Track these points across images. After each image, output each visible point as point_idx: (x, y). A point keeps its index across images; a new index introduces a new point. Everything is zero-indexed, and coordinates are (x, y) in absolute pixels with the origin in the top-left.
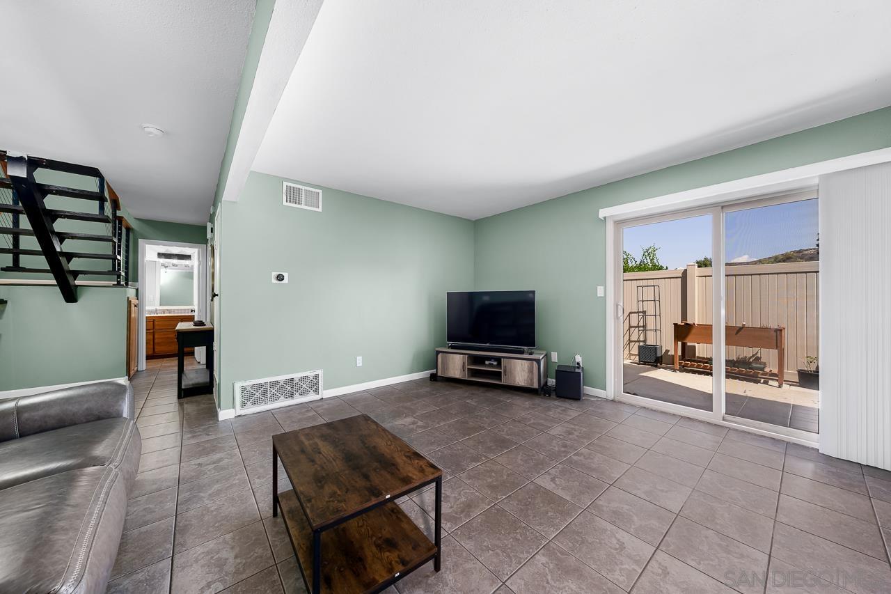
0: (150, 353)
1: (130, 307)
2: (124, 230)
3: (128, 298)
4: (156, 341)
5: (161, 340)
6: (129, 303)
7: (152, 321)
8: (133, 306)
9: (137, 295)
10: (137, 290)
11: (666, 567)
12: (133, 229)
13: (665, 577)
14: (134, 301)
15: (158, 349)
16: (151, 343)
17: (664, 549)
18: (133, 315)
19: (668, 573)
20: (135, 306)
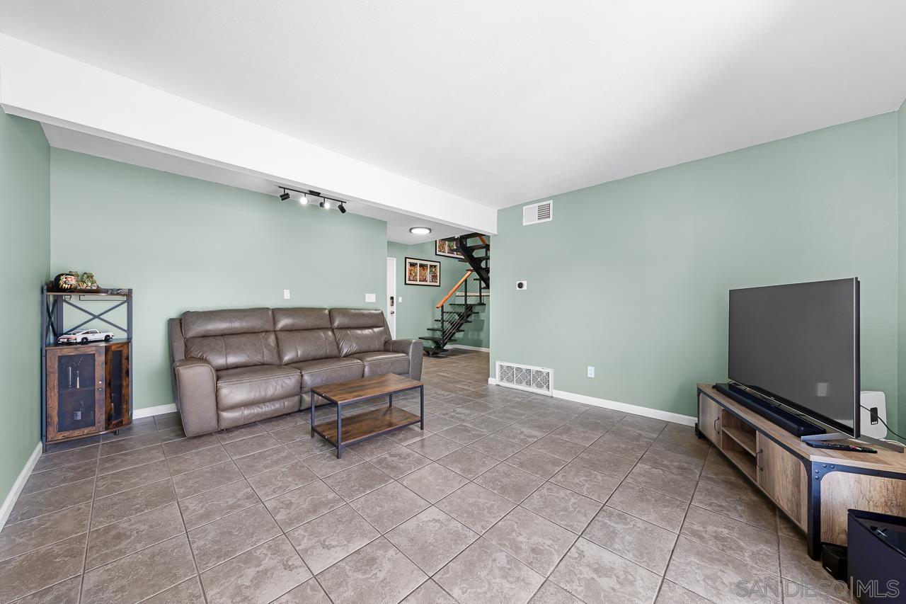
11: (291, 570)
13: (284, 564)
17: (311, 582)
19: (285, 569)
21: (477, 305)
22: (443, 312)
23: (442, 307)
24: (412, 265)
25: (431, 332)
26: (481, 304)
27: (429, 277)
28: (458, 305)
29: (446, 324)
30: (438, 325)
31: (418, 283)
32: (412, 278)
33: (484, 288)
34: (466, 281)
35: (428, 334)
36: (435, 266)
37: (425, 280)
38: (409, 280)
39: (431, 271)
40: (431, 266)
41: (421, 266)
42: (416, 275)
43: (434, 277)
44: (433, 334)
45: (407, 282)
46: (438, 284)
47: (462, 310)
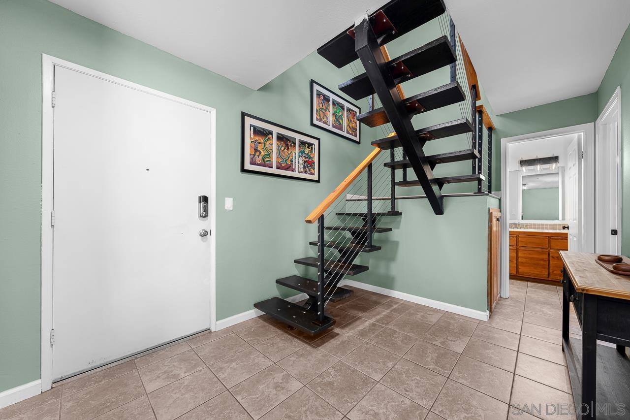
0: (513, 272)
1: (491, 222)
2: (485, 132)
3: (489, 209)
4: (519, 260)
5: (524, 260)
6: (491, 215)
7: (516, 237)
8: (494, 219)
9: (500, 207)
10: (500, 200)
12: (495, 129)
14: (496, 214)
15: (522, 269)
16: (515, 261)
18: (495, 229)
20: (498, 220)
21: (384, 214)
22: (322, 228)
23: (321, 219)
24: (258, 132)
25: (302, 267)
26: (395, 213)
27: (298, 163)
28: (349, 214)
29: (327, 252)
30: (313, 253)
31: (274, 170)
32: (259, 160)
33: (400, 184)
34: (370, 166)
35: (296, 271)
36: (310, 145)
37: (289, 168)
38: (253, 163)
39: (302, 152)
40: (303, 143)
41: (280, 138)
42: (269, 155)
43: (308, 164)
44: (306, 271)
45: (248, 166)
46: (316, 177)
47: (359, 224)
